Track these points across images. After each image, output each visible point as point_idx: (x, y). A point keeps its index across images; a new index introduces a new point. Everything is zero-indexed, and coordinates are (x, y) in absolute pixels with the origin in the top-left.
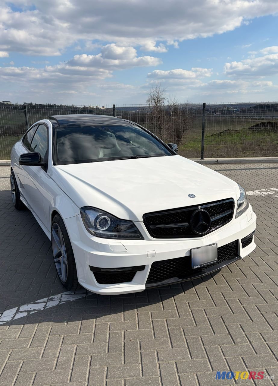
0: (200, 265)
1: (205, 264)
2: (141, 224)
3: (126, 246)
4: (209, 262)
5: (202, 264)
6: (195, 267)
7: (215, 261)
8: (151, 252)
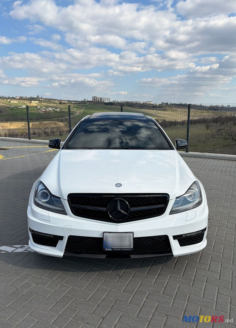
0: (112, 249)
1: (118, 249)
2: (65, 202)
3: (51, 217)
4: (123, 249)
5: (115, 249)
6: (106, 249)
7: (130, 249)
8: (68, 227)
